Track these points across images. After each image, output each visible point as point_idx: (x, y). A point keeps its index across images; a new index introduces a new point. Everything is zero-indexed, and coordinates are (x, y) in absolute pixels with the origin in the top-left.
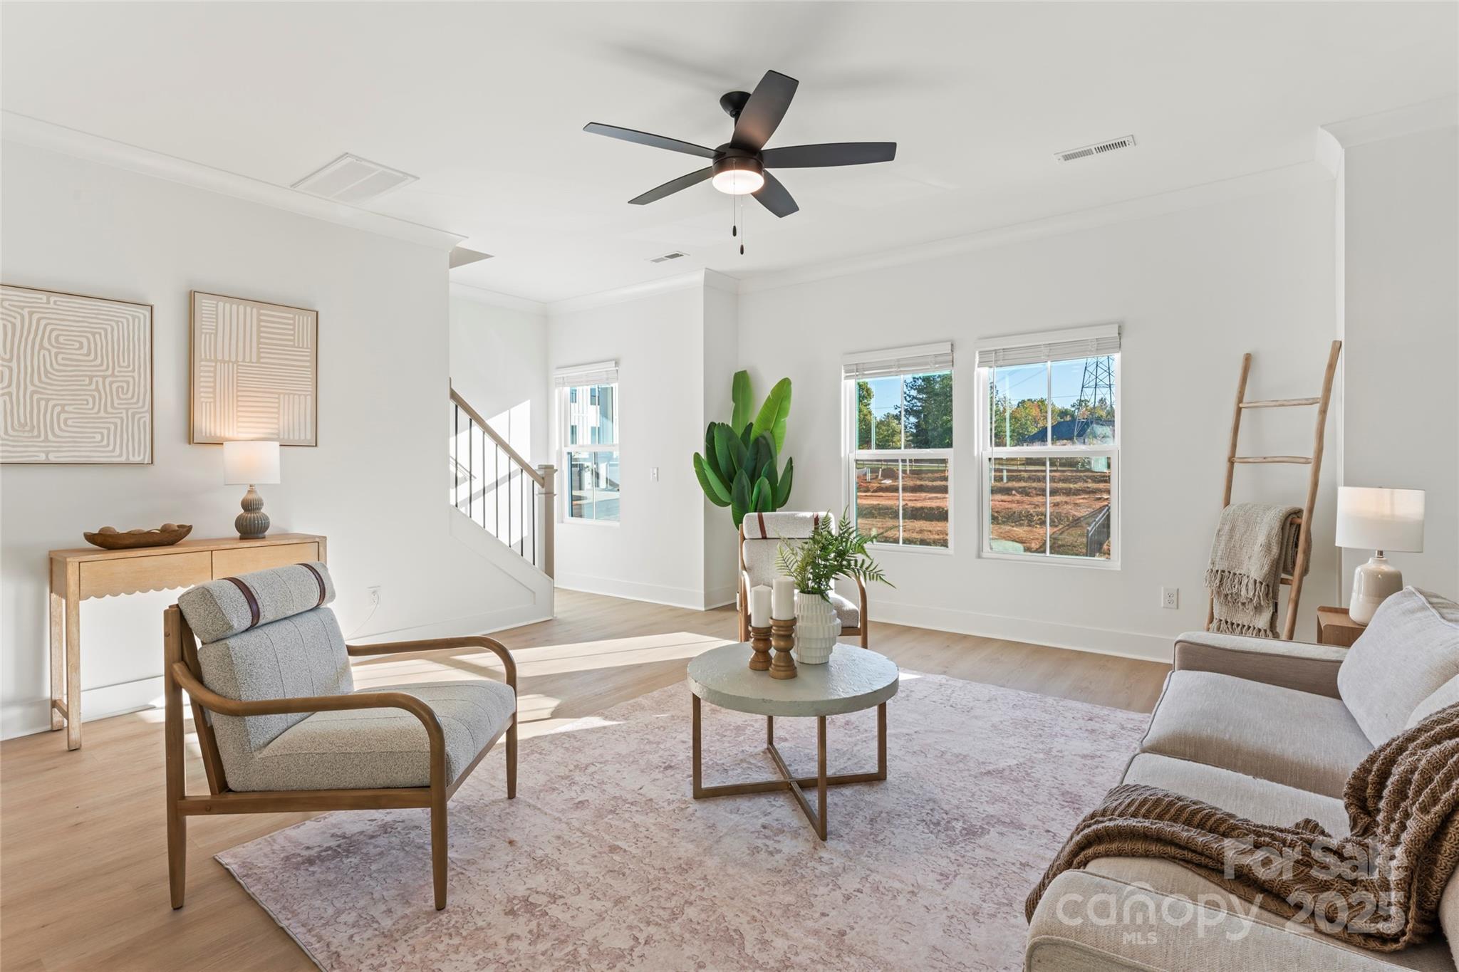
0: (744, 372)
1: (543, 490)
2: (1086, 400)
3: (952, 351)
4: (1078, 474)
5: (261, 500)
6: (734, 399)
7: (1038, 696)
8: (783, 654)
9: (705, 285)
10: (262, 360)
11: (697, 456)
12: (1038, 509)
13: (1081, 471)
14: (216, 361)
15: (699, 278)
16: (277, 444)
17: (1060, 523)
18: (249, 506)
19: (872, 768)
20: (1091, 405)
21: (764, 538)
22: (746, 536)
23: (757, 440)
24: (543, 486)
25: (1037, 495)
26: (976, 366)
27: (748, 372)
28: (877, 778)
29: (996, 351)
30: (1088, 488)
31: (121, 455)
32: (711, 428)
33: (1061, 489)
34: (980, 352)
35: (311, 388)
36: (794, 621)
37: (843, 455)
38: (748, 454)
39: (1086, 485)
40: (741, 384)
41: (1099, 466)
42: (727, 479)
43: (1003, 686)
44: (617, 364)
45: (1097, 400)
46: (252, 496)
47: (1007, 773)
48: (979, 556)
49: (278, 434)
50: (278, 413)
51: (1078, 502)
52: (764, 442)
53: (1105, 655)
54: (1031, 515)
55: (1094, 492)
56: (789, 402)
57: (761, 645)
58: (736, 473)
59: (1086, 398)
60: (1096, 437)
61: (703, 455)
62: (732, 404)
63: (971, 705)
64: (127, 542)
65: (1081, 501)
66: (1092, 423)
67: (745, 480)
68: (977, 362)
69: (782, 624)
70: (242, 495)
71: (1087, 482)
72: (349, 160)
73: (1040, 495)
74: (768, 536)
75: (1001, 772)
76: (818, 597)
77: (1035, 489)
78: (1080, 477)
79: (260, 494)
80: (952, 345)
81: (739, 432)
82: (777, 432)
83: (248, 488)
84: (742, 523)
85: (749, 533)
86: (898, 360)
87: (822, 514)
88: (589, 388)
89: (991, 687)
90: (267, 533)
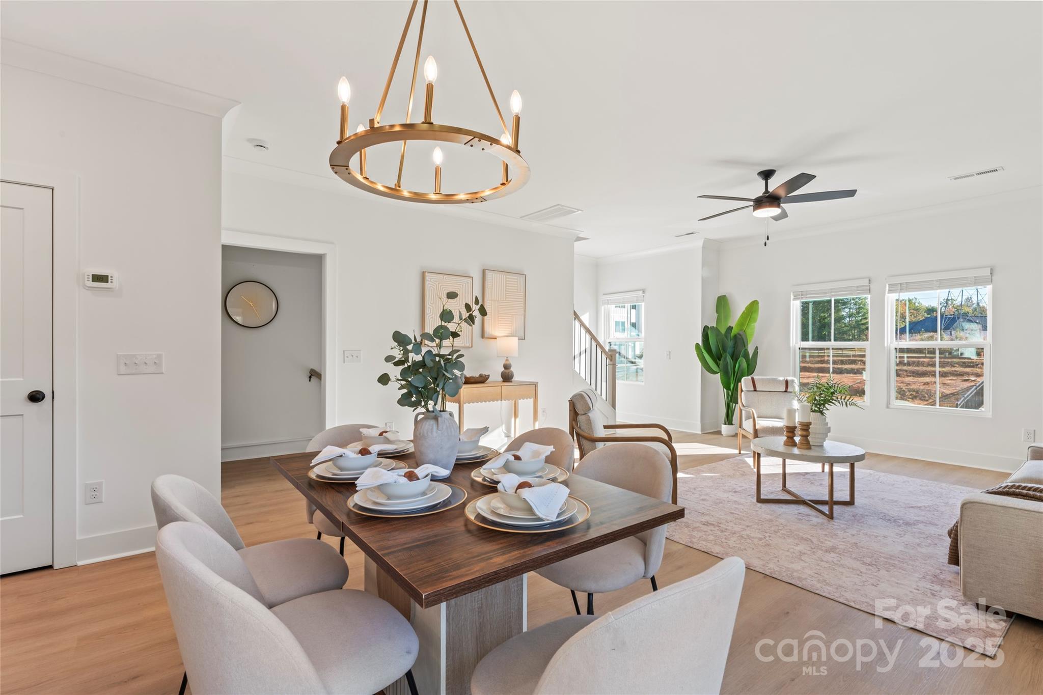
0: (724, 296)
1: (611, 363)
2: (952, 300)
3: (869, 283)
4: (946, 360)
5: (511, 364)
6: (717, 312)
7: (936, 482)
8: (805, 438)
9: (703, 247)
10: (507, 299)
11: (697, 345)
12: (909, 387)
13: (949, 358)
14: (492, 300)
15: (700, 243)
16: (517, 338)
17: (930, 399)
18: (507, 367)
19: (848, 499)
20: (958, 303)
21: (755, 390)
22: (743, 389)
23: (735, 336)
24: (611, 360)
25: (908, 376)
26: (887, 292)
27: (727, 296)
28: (851, 503)
29: (901, 284)
30: (955, 371)
31: (463, 344)
32: (705, 330)
33: (930, 372)
34: (889, 285)
35: (523, 312)
36: (810, 423)
37: (791, 345)
38: (730, 344)
39: (954, 369)
40: (722, 303)
41: (970, 353)
42: (717, 358)
43: (911, 477)
44: (644, 292)
45: (964, 298)
46: (507, 363)
47: (923, 508)
48: (888, 407)
49: (512, 334)
50: (512, 324)
51: (946, 382)
52: (740, 337)
53: (979, 469)
54: (904, 391)
55: (961, 374)
56: (758, 314)
57: (790, 434)
58: (722, 356)
59: (953, 298)
60: (963, 330)
61: (701, 344)
62: (716, 315)
63: (893, 483)
64: (472, 381)
65: (949, 382)
66: (959, 318)
67: (729, 359)
68: (887, 290)
69: (805, 424)
70: (503, 362)
71: (954, 367)
72: (559, 207)
73: (910, 376)
74: (757, 390)
75: (920, 507)
76: (819, 414)
77: (906, 371)
78: (948, 362)
79: (511, 362)
80: (870, 280)
81: (723, 331)
82: (748, 332)
83: (506, 358)
84: (741, 382)
85: (746, 387)
86: (831, 289)
87: (789, 378)
88: (629, 305)
89: (904, 477)
90: (513, 380)
